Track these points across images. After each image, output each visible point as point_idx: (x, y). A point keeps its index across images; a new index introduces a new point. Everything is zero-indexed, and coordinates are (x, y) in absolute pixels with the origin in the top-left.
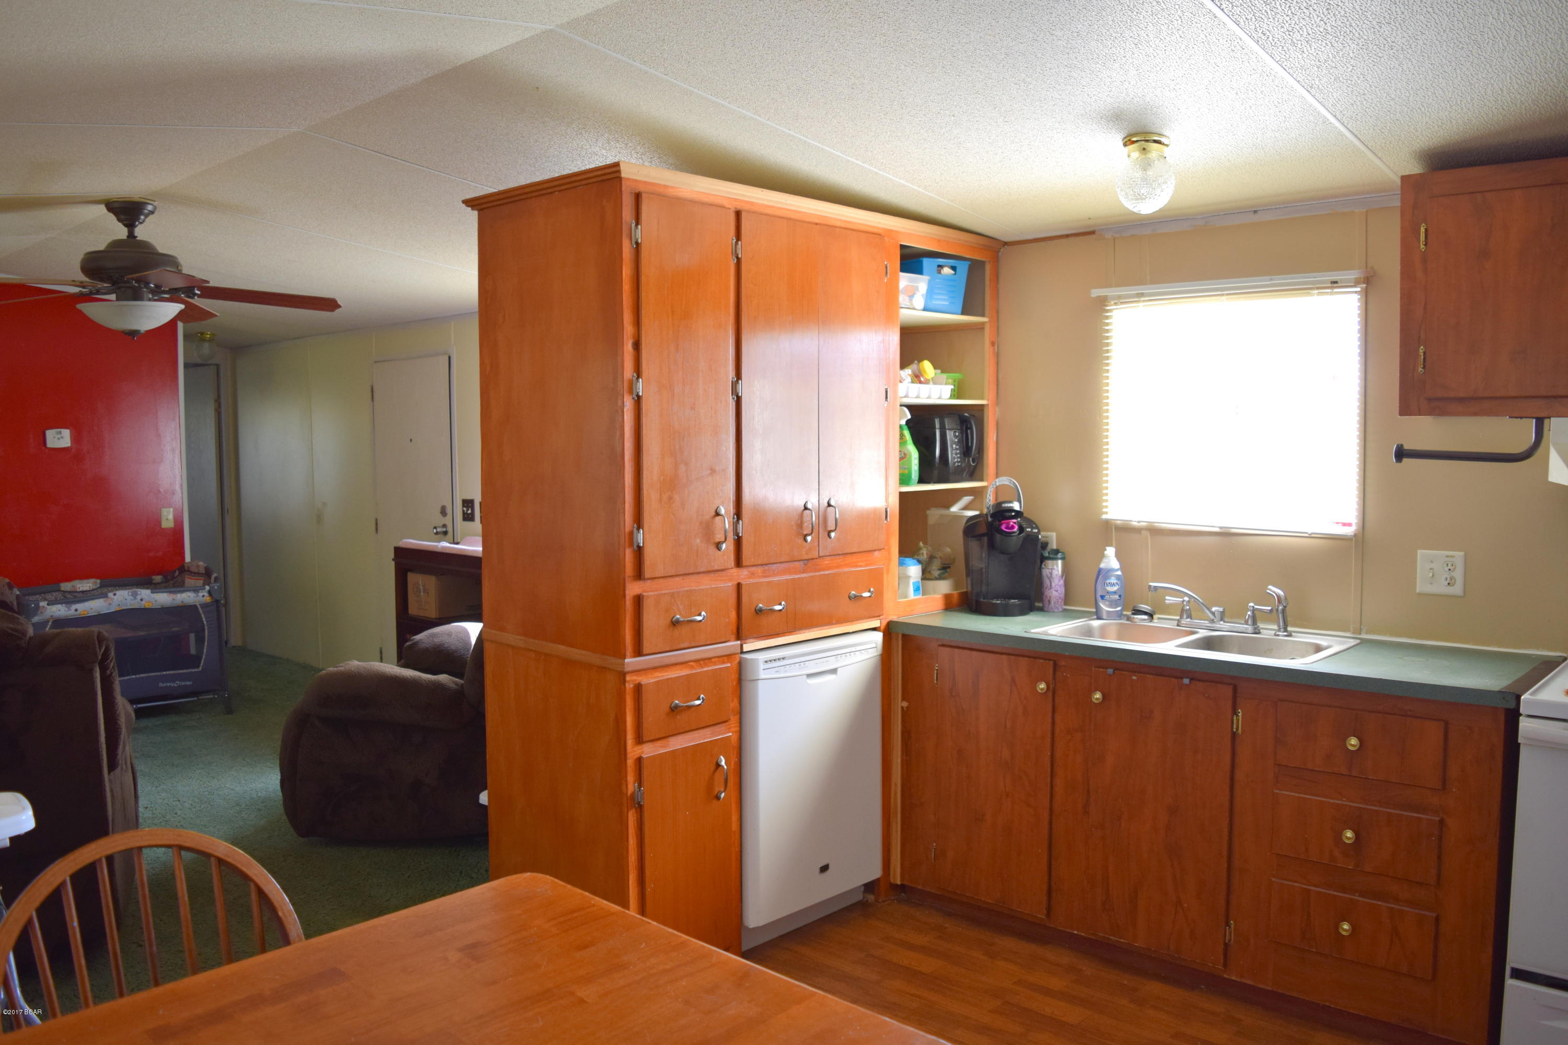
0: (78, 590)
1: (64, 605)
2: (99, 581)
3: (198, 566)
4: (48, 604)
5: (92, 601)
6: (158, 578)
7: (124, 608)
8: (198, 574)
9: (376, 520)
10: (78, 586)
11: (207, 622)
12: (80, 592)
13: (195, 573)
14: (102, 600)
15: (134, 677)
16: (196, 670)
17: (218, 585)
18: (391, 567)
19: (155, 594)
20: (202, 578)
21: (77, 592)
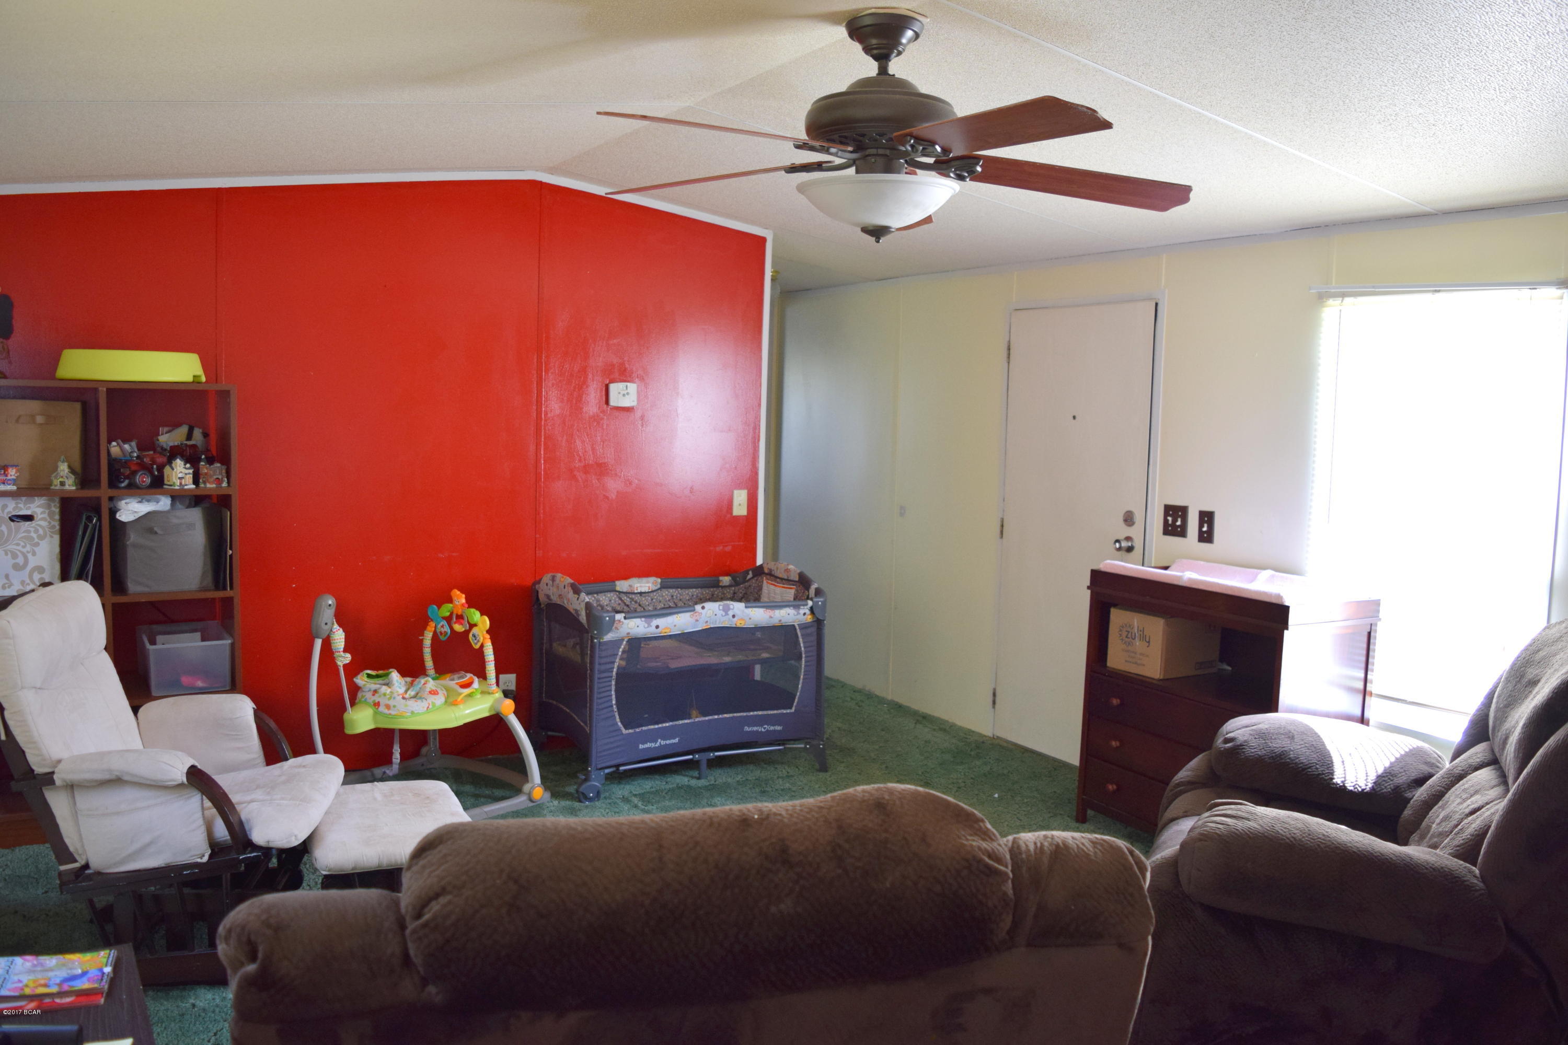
0: (636, 591)
1: (643, 619)
2: (659, 580)
3: (787, 570)
4: (625, 618)
5: (676, 615)
6: (726, 580)
7: (712, 626)
8: (788, 581)
9: (1002, 521)
10: (636, 586)
11: (805, 648)
12: (638, 593)
13: (782, 579)
14: (688, 614)
15: (716, 717)
16: (788, 711)
17: (822, 600)
18: (1085, 597)
19: (750, 610)
20: (795, 587)
21: (634, 593)
